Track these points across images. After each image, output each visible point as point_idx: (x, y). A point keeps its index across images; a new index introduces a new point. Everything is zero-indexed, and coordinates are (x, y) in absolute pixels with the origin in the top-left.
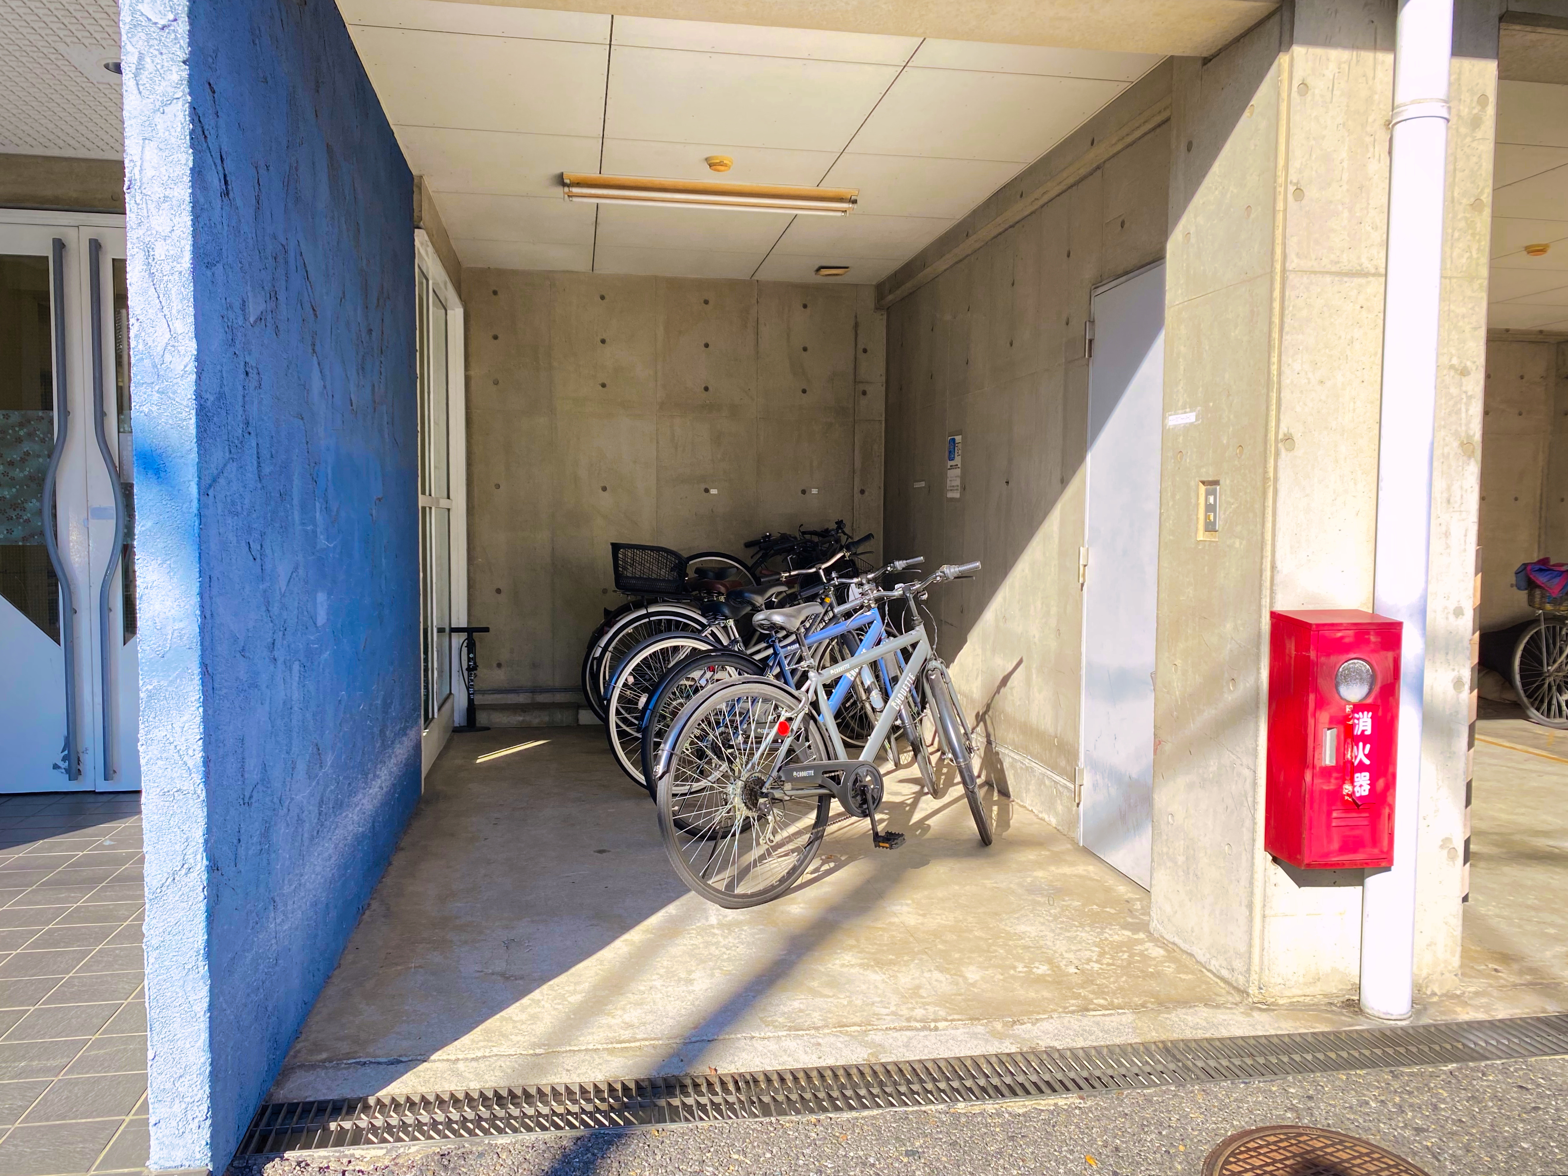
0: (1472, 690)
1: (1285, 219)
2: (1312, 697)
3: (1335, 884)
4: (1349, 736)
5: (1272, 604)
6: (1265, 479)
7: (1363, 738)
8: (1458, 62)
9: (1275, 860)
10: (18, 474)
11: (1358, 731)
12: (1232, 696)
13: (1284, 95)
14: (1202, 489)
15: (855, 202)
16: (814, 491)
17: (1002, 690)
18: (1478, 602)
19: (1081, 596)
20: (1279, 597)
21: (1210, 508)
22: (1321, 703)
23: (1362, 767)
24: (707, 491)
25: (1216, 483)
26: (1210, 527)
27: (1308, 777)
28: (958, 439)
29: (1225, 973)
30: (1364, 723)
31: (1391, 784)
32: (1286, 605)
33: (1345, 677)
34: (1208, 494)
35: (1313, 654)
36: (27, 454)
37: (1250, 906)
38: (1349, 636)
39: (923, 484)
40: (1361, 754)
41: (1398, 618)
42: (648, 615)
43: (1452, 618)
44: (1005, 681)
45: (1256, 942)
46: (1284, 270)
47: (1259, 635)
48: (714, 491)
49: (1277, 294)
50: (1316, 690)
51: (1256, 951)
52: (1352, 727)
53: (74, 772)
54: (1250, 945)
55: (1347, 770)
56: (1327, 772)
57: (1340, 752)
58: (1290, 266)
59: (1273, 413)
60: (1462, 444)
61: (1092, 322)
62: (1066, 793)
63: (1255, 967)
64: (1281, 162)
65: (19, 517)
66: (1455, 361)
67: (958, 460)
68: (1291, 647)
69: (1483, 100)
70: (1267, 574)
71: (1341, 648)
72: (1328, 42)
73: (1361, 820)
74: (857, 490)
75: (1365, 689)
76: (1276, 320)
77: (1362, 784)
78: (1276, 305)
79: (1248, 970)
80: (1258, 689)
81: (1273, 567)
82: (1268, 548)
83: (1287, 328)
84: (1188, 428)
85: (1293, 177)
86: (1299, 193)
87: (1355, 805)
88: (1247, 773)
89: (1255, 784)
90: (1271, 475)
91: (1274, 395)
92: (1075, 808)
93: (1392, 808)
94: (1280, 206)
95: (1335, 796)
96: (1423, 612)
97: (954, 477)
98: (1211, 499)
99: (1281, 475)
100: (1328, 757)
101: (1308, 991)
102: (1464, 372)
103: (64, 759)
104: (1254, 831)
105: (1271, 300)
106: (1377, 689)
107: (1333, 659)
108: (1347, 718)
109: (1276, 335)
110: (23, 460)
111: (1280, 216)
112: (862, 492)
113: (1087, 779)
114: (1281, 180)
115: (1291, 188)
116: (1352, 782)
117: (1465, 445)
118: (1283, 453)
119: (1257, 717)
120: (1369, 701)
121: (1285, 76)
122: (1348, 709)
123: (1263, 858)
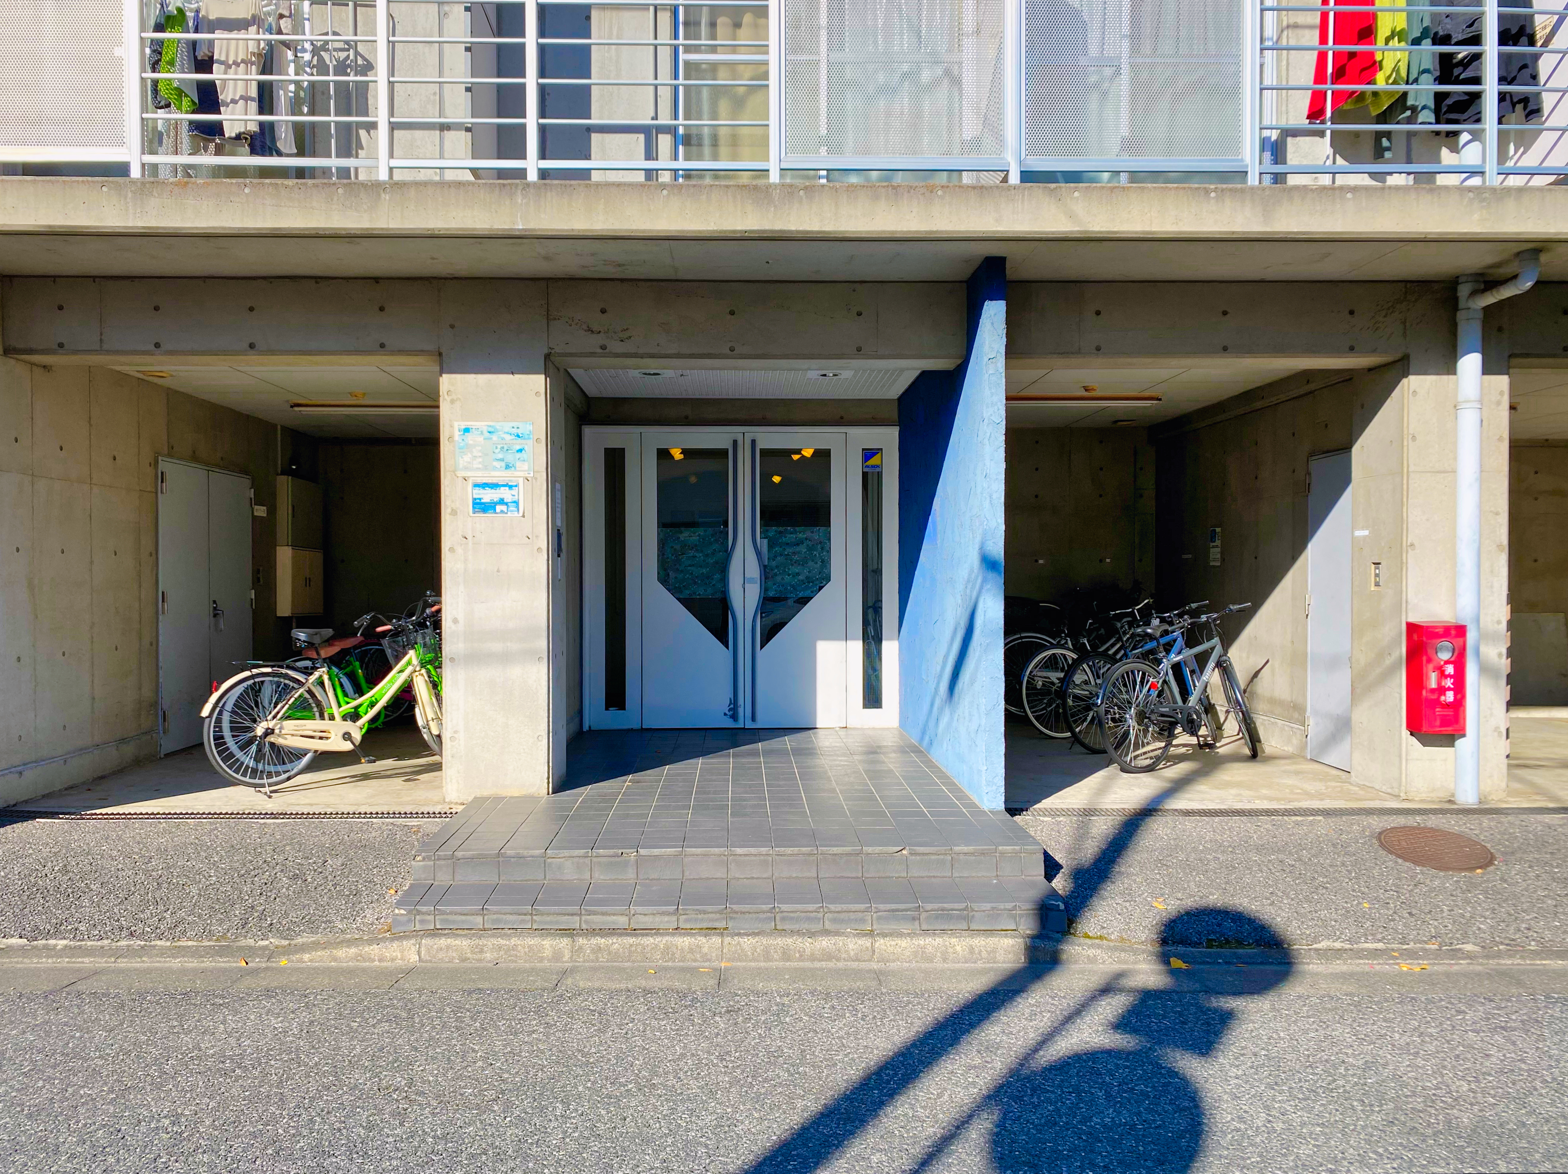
0: (1507, 658)
1: (1408, 449)
2: (1424, 658)
3: (1441, 746)
4: (1443, 675)
5: (1407, 617)
6: (1402, 563)
7: (1450, 676)
8: (1487, 378)
9: (1412, 734)
10: (711, 561)
11: (1447, 673)
12: (1388, 661)
13: (1406, 396)
14: (1373, 566)
15: (1160, 400)
16: (1108, 560)
17: (1255, 680)
18: (1509, 617)
19: (1307, 622)
20: (1410, 614)
21: (1377, 575)
22: (1429, 660)
23: (1449, 689)
24: (1037, 561)
25: (1379, 564)
26: (1377, 584)
27: (1424, 693)
28: (1218, 530)
29: (1389, 791)
30: (1450, 669)
31: (1464, 697)
32: (1415, 618)
33: (1441, 649)
34: (1376, 568)
35: (1424, 639)
36: (715, 550)
37: (1400, 756)
38: (1441, 631)
39: (1190, 556)
40: (1449, 683)
41: (1463, 623)
42: (1022, 638)
43: (1496, 625)
44: (1256, 675)
45: (1404, 772)
46: (1408, 472)
47: (1401, 633)
48: (1041, 562)
49: (1405, 482)
50: (1426, 654)
51: (1404, 776)
52: (1444, 671)
53: (734, 717)
54: (1401, 774)
55: (1442, 690)
56: (1433, 691)
57: (1439, 683)
58: (1410, 470)
59: (1405, 534)
60: (1498, 546)
61: (1309, 474)
62: (1298, 732)
63: (1404, 783)
64: (1405, 425)
65: (710, 583)
66: (1492, 509)
67: (1218, 543)
68: (1415, 637)
69: (1502, 393)
70: (1404, 605)
71: (1437, 636)
72: (1425, 373)
73: (1450, 712)
74: (1136, 559)
75: (1450, 654)
76: (1405, 493)
77: (1450, 696)
78: (1405, 487)
79: (1400, 785)
80: (1401, 657)
81: (1407, 602)
82: (1404, 594)
83: (1410, 496)
84: (1365, 537)
85: (1411, 431)
86: (1414, 438)
87: (1448, 705)
88: (1397, 695)
89: (1401, 699)
90: (1405, 561)
91: (1405, 526)
92: (1304, 739)
93: (1464, 707)
94: (1405, 443)
95: (1437, 702)
96: (1478, 621)
97: (1215, 554)
98: (1377, 571)
99: (1409, 561)
100: (1433, 684)
101: (1431, 795)
102: (1497, 514)
103: (729, 710)
104: (1401, 721)
105: (1402, 484)
106: (1456, 654)
107: (1434, 641)
108: (1442, 667)
109: (1405, 500)
110: (713, 554)
111: (1405, 449)
112: (1140, 560)
113: (1311, 722)
114: (1405, 432)
115: (1411, 436)
116: (1445, 695)
117: (1499, 546)
118: (1410, 550)
119: (1401, 669)
120: (1453, 659)
121: (1406, 388)
122: (1442, 663)
123: (1405, 733)
